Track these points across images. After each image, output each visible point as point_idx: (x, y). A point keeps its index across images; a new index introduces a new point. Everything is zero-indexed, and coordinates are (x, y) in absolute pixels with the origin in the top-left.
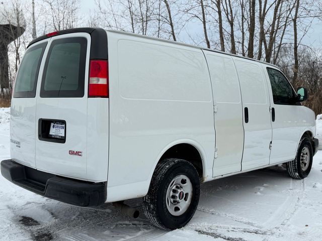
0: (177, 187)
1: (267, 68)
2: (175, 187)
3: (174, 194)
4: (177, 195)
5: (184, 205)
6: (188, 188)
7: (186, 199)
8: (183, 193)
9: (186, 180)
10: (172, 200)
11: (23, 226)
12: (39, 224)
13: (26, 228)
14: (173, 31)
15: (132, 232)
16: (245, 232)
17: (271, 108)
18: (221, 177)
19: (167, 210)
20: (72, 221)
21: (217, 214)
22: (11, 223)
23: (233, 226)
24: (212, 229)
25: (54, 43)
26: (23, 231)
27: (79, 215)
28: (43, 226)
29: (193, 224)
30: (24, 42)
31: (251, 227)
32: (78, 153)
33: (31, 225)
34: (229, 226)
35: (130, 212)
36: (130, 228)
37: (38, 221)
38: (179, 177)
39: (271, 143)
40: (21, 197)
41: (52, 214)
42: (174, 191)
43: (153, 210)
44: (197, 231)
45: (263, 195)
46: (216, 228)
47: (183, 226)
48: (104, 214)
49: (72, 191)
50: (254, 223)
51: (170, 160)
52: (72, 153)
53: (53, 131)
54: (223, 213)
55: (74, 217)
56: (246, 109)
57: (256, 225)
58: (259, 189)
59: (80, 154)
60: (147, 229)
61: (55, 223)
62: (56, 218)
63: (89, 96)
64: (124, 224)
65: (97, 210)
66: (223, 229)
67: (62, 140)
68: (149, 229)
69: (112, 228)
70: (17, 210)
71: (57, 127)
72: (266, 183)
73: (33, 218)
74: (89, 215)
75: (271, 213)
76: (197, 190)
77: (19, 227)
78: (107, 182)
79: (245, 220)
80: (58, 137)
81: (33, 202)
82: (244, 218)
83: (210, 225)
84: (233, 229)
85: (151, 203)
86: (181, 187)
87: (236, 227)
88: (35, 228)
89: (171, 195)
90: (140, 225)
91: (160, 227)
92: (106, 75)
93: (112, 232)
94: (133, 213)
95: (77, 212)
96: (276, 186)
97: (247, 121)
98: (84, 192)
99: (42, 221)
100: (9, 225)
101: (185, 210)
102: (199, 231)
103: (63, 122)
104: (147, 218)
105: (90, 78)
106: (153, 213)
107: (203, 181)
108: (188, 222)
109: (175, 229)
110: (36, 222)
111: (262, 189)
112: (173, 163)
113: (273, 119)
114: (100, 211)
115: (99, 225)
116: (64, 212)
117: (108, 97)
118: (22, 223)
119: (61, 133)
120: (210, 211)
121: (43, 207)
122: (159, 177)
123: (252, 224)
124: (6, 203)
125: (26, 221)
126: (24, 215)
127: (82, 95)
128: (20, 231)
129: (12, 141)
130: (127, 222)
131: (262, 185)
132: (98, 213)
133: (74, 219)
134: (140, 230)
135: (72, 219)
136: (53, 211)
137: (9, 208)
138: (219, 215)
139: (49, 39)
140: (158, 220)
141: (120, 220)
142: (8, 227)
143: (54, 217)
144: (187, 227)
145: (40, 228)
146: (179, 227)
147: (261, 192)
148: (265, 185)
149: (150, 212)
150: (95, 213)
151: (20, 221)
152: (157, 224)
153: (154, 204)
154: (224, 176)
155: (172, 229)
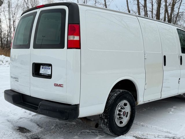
0: (121, 108)
1: (177, 29)
2: (120, 108)
3: (120, 113)
4: (122, 113)
5: (125, 120)
6: (128, 109)
7: (127, 116)
8: (125, 112)
9: (127, 104)
10: (118, 117)
11: (21, 133)
12: (31, 132)
13: (22, 134)
14: (105, 4)
15: (92, 137)
16: (166, 138)
17: (180, 56)
18: (148, 102)
19: (115, 123)
20: (52, 130)
21: (146, 126)
22: (13, 131)
23: (158, 134)
24: (144, 136)
25: (42, 12)
26: (21, 136)
27: (56, 126)
28: (33, 133)
29: (131, 133)
30: (3, 11)
31: (170, 134)
32: (60, 86)
33: (26, 132)
34: (155, 134)
35: (93, 124)
36: (90, 134)
37: (29, 129)
38: (123, 102)
39: (180, 79)
40: (15, 114)
41: (38, 125)
42: (120, 111)
43: (107, 123)
44: (134, 137)
45: (173, 114)
46: (147, 135)
47: (125, 134)
48: (72, 125)
49: (57, 110)
50: (171, 131)
51: (117, 90)
52: (56, 85)
53: (42, 71)
54: (149, 126)
55: (53, 127)
56: (165, 57)
57: (173, 133)
58: (171, 110)
59: (62, 86)
60: (102, 135)
61: (41, 131)
62: (41, 128)
63: (68, 48)
64: (86, 132)
65: (67, 122)
66: (151, 136)
67: (49, 77)
68: (103, 135)
69: (78, 134)
70: (14, 122)
71: (45, 68)
72: (174, 106)
73: (26, 127)
74: (62, 126)
75: (181, 126)
76: (134, 110)
77: (18, 134)
78: (79, 104)
79: (165, 130)
80: (46, 75)
81: (24, 118)
82: (164, 129)
83: (143, 133)
84: (158, 136)
85: (105, 118)
86: (124, 108)
87: (160, 134)
88: (28, 134)
89: (118, 113)
90: (96, 132)
91: (111, 134)
92: (79, 34)
93: (79, 137)
94: (95, 125)
95: (54, 124)
96: (181, 108)
97: (165, 65)
98: (65, 111)
99: (32, 130)
100: (11, 132)
101: (127, 123)
102: (136, 137)
103: (50, 65)
104: (102, 128)
105: (69, 36)
106: (106, 125)
107: (137, 104)
108: (128, 131)
109: (120, 135)
110: (28, 130)
111: (173, 110)
112: (119, 92)
113: (181, 64)
114: (69, 124)
115: (70, 132)
116: (45, 124)
117: (80, 48)
118: (19, 131)
119: (49, 72)
120: (141, 124)
121: (31, 120)
122: (110, 101)
123: (170, 133)
124: (6, 118)
125: (22, 130)
126: (20, 126)
127: (63, 47)
128: (19, 136)
129: (12, 77)
130: (88, 131)
131: (172, 107)
132: (68, 125)
133: (53, 129)
134: (97, 136)
135: (52, 129)
136: (38, 123)
137: (8, 121)
138: (147, 126)
139: (38, 9)
140: (110, 130)
141: (83, 129)
142: (11, 133)
143: (40, 127)
144: (127, 134)
145: (32, 134)
146: (123, 134)
147: (172, 112)
148: (174, 107)
149: (104, 124)
150: (65, 124)
151: (18, 130)
152: (109, 132)
153: (107, 119)
154: (150, 101)
155: (119, 135)
